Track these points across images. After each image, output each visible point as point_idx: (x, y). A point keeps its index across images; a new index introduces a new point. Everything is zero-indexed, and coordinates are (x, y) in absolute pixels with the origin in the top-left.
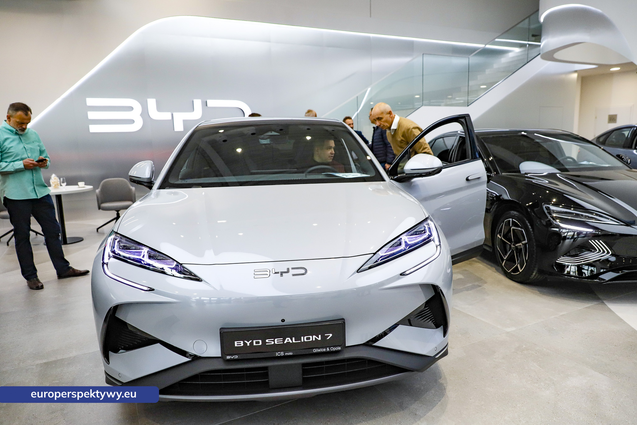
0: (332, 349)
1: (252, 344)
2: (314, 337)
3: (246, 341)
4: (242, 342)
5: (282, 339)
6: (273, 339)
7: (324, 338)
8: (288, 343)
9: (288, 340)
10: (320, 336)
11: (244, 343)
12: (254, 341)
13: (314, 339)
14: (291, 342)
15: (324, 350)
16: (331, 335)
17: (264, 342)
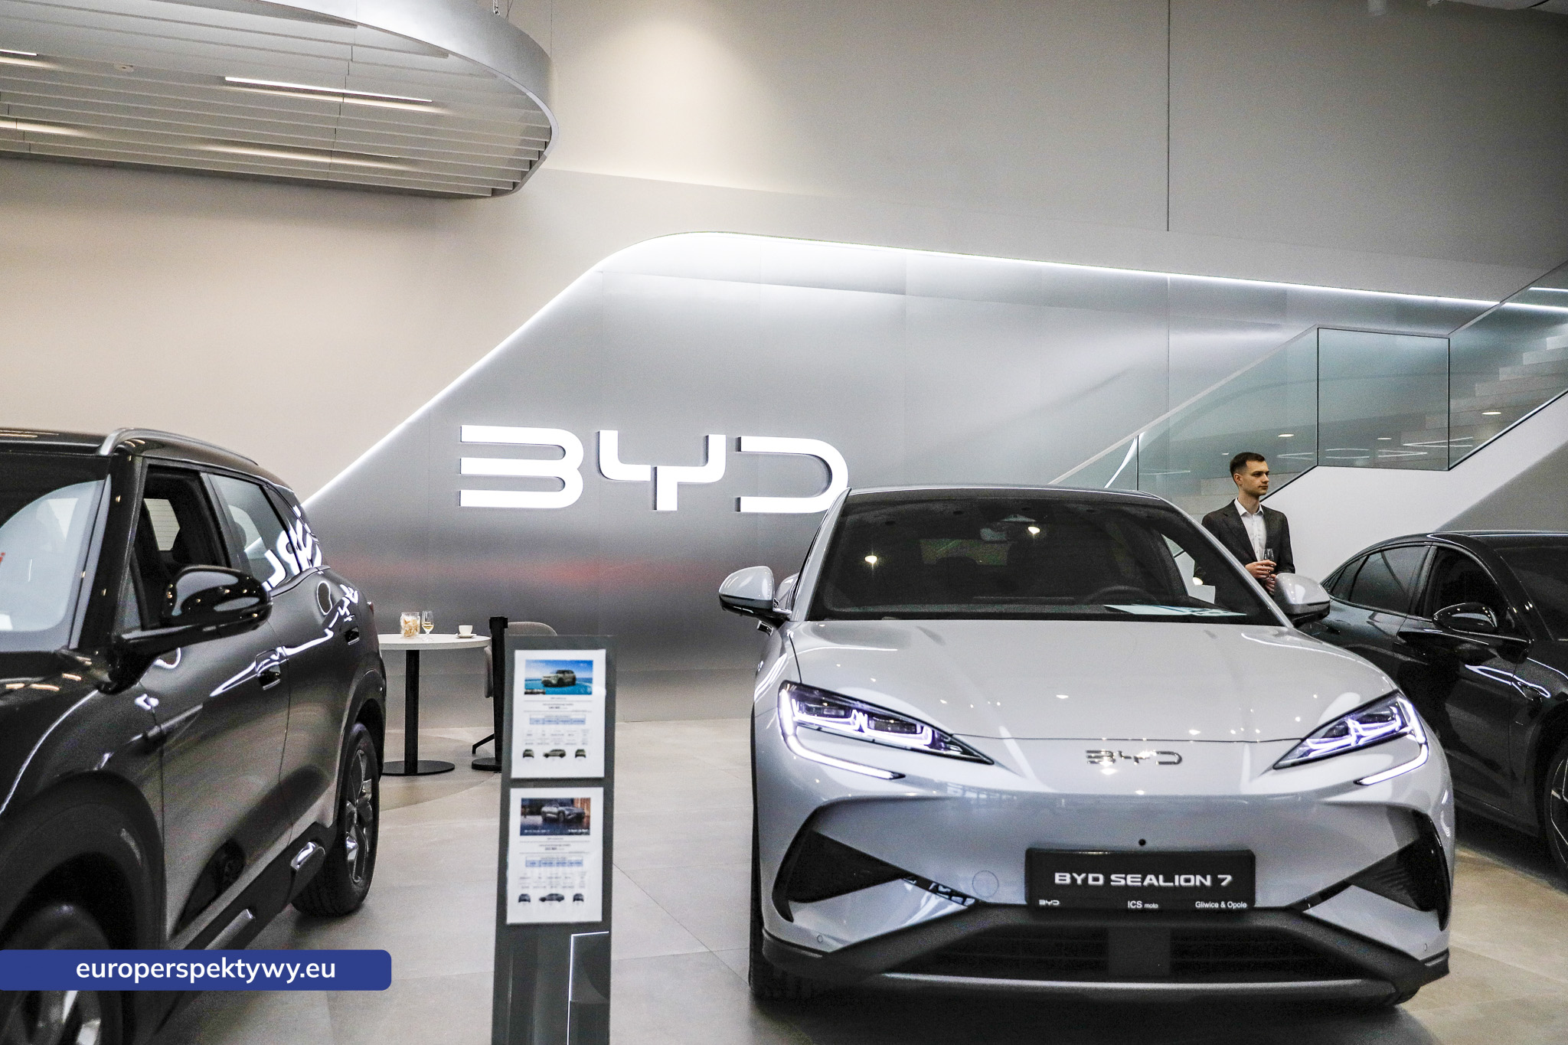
0: (1230, 905)
1: (1085, 880)
2: (1199, 877)
3: (1075, 875)
4: (1068, 876)
5: (1140, 876)
6: (1123, 876)
7: (1216, 882)
8: (1151, 886)
9: (1151, 880)
10: (1209, 877)
11: (1073, 879)
12: (1091, 876)
13: (1198, 883)
14: (1156, 883)
15: (1216, 905)
16: (1229, 878)
17: (1108, 880)
